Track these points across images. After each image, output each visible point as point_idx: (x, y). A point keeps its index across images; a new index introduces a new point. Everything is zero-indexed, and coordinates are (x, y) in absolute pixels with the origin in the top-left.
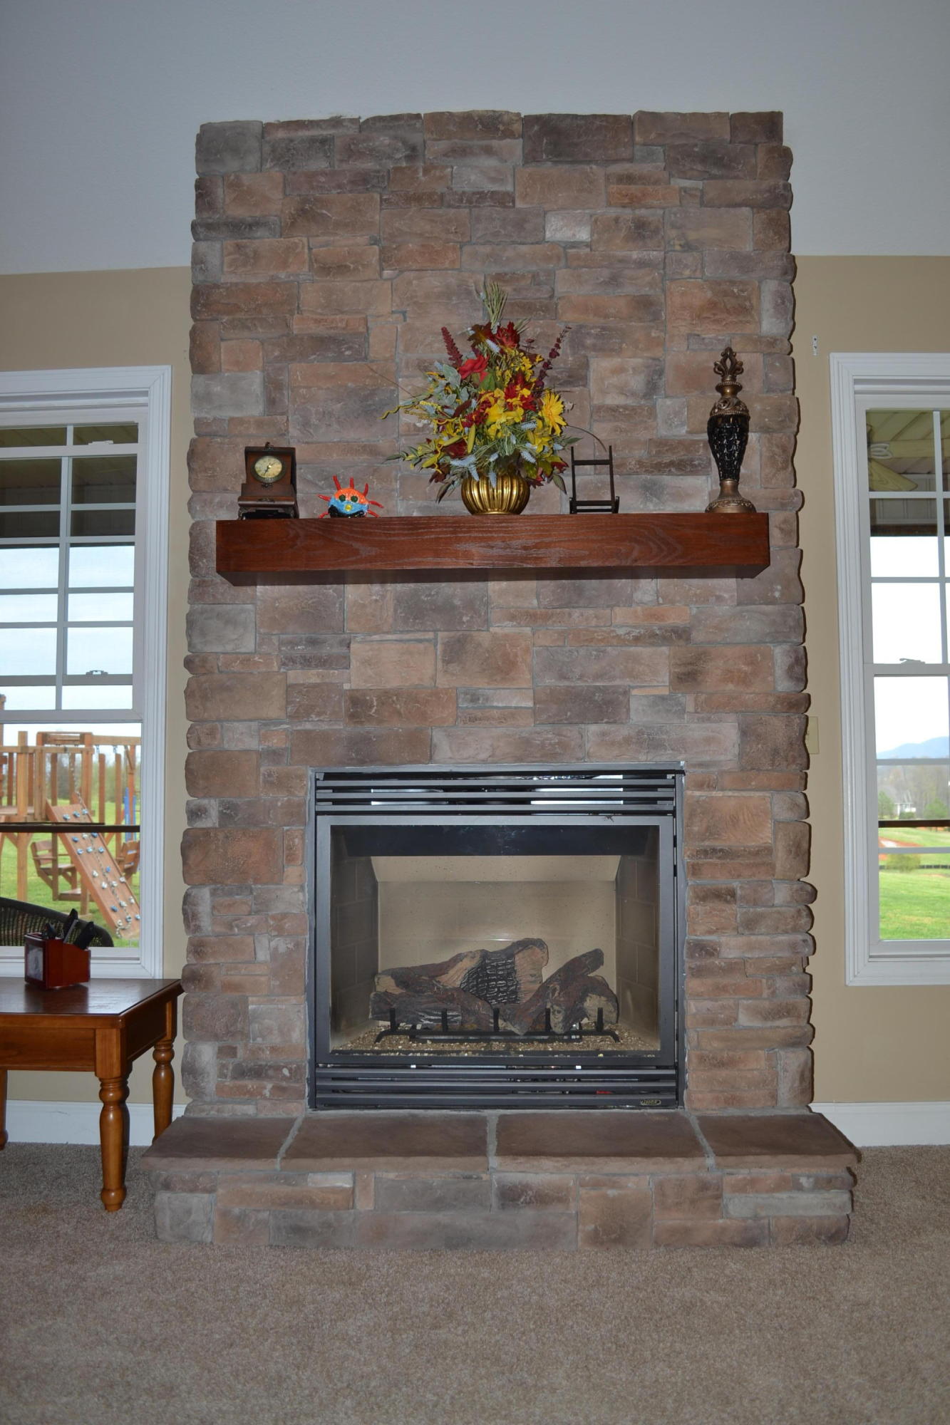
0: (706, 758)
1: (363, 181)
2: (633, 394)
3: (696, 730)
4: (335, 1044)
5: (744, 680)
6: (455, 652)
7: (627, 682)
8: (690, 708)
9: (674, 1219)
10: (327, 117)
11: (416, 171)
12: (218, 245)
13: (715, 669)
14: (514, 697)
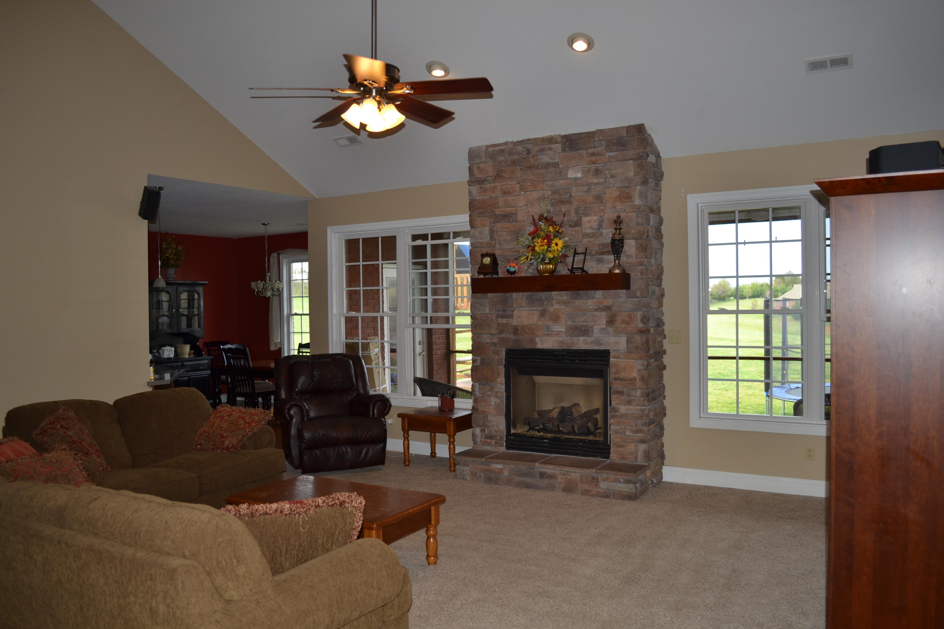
0: (616, 348)
1: (514, 163)
2: (594, 229)
3: (612, 339)
4: (512, 431)
5: (628, 323)
6: (543, 314)
7: (593, 323)
8: (611, 332)
9: (586, 487)
10: (504, 142)
11: (530, 158)
12: (475, 187)
13: (619, 319)
14: (560, 328)
